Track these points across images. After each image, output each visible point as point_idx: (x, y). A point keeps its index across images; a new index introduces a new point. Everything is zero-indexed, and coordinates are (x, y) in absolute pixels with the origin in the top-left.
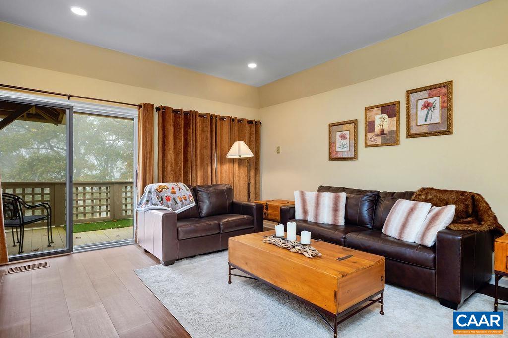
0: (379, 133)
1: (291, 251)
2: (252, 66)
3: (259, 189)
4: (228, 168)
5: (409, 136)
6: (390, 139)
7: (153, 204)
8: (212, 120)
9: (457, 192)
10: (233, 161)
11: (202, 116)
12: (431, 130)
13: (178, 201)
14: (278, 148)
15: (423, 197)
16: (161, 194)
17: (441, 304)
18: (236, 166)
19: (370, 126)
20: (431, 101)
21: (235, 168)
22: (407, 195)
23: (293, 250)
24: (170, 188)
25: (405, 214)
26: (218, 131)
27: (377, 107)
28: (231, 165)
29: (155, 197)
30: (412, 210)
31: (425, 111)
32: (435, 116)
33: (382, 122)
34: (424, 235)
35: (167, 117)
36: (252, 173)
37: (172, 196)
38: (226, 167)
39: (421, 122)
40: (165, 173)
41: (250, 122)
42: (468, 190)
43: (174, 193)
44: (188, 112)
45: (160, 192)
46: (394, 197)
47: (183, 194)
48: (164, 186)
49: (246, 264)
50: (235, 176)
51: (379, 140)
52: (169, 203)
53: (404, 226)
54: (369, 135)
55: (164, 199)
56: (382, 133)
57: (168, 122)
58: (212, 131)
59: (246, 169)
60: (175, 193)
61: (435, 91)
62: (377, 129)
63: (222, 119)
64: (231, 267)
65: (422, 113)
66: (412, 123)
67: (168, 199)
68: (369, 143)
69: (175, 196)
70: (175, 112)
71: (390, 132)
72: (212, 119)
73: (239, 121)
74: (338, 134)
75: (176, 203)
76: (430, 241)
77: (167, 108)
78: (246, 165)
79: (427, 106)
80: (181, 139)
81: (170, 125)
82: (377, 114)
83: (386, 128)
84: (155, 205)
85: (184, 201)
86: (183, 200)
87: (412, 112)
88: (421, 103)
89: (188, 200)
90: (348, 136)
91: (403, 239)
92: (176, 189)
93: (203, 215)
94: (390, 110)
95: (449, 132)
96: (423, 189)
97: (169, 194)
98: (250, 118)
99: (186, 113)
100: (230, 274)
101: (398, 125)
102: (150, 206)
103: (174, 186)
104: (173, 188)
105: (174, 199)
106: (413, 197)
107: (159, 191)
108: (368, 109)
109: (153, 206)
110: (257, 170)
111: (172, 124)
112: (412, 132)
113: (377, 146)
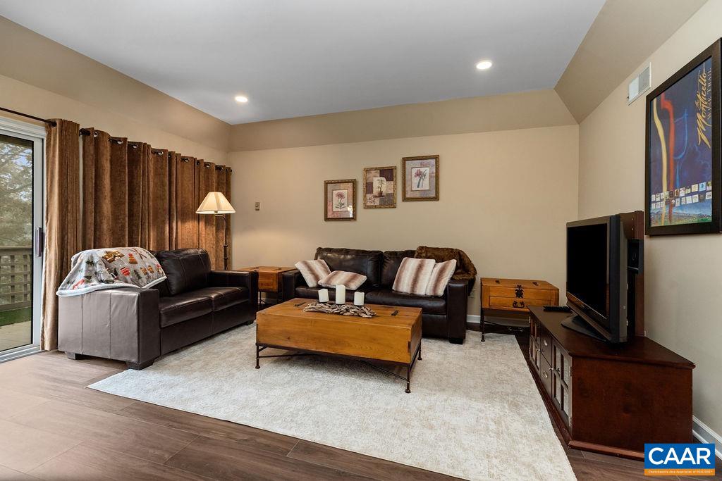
0: (377, 195)
1: (346, 314)
2: (242, 99)
3: (230, 254)
4: (191, 227)
5: (405, 199)
6: (387, 201)
7: (101, 281)
8: (170, 160)
9: (447, 249)
10: (199, 218)
11: (155, 152)
12: (422, 196)
13: (142, 274)
14: (257, 203)
15: (424, 255)
16: (113, 265)
17: (451, 343)
18: (202, 224)
19: (369, 187)
20: (422, 170)
21: (200, 227)
22: (410, 254)
23: (348, 314)
24: (126, 255)
25: (414, 271)
26: (179, 176)
27: (376, 169)
28: (196, 223)
29: (105, 270)
30: (420, 268)
31: (418, 178)
32: (426, 184)
33: (380, 184)
34: (436, 286)
35: (101, 148)
36: (222, 234)
37: (132, 268)
38: (190, 225)
39: (415, 188)
40: (98, 233)
41: (219, 168)
42: (454, 248)
43: (133, 262)
44: (135, 143)
45: (110, 261)
46: (399, 257)
47: (147, 264)
48: (115, 253)
49: (289, 338)
50: (200, 238)
51: (377, 201)
52: (127, 277)
53: (415, 281)
54: (369, 196)
55: (120, 272)
56: (381, 194)
57: (103, 155)
58: (170, 175)
59: (214, 228)
60: (136, 263)
61: (425, 162)
62: (376, 191)
63: (183, 159)
64: (260, 348)
65: (416, 180)
66: (408, 189)
67: (126, 272)
68: (369, 204)
69: (138, 267)
70: (114, 141)
71: (388, 195)
72: (170, 158)
73: (206, 164)
74: (335, 193)
75: (140, 278)
76: (440, 292)
77: (103, 133)
78: (214, 223)
79: (419, 174)
80: (125, 183)
81: (107, 160)
82: (375, 176)
83: (384, 190)
84: (107, 282)
85: (150, 274)
86: (149, 272)
87: (408, 178)
88: (414, 171)
89: (156, 272)
90: (346, 196)
91: (415, 293)
92: (136, 257)
93: (173, 293)
94: (388, 173)
95: (436, 198)
96: (422, 248)
97: (127, 264)
98: (218, 163)
99: (131, 145)
100: (258, 357)
101: (395, 189)
102: (95, 284)
103: (132, 253)
104: (131, 255)
105: (135, 271)
106: (415, 255)
107: (108, 261)
108: (368, 170)
109: (103, 285)
110: (228, 230)
111: (109, 158)
112: (408, 196)
113: (375, 207)
